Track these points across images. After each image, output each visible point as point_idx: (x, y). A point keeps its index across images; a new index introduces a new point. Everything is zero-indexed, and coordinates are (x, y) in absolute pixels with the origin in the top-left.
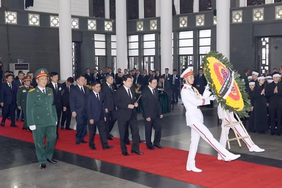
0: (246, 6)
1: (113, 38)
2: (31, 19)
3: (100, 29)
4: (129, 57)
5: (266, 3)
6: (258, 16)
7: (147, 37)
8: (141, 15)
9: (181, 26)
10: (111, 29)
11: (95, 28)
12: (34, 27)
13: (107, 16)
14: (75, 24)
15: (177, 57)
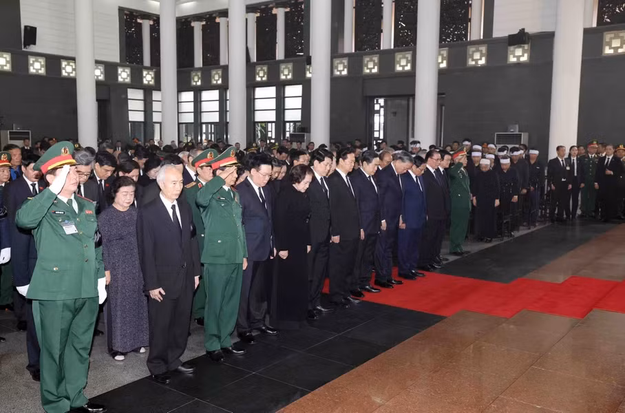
0: (353, 51)
1: (156, 95)
2: (33, 65)
3: (136, 82)
4: (179, 124)
5: (382, 49)
6: (371, 67)
7: (206, 95)
8: (198, 61)
9: (258, 79)
10: (152, 83)
11: (128, 80)
12: (37, 77)
13: (147, 61)
14: (99, 73)
15: (251, 124)
